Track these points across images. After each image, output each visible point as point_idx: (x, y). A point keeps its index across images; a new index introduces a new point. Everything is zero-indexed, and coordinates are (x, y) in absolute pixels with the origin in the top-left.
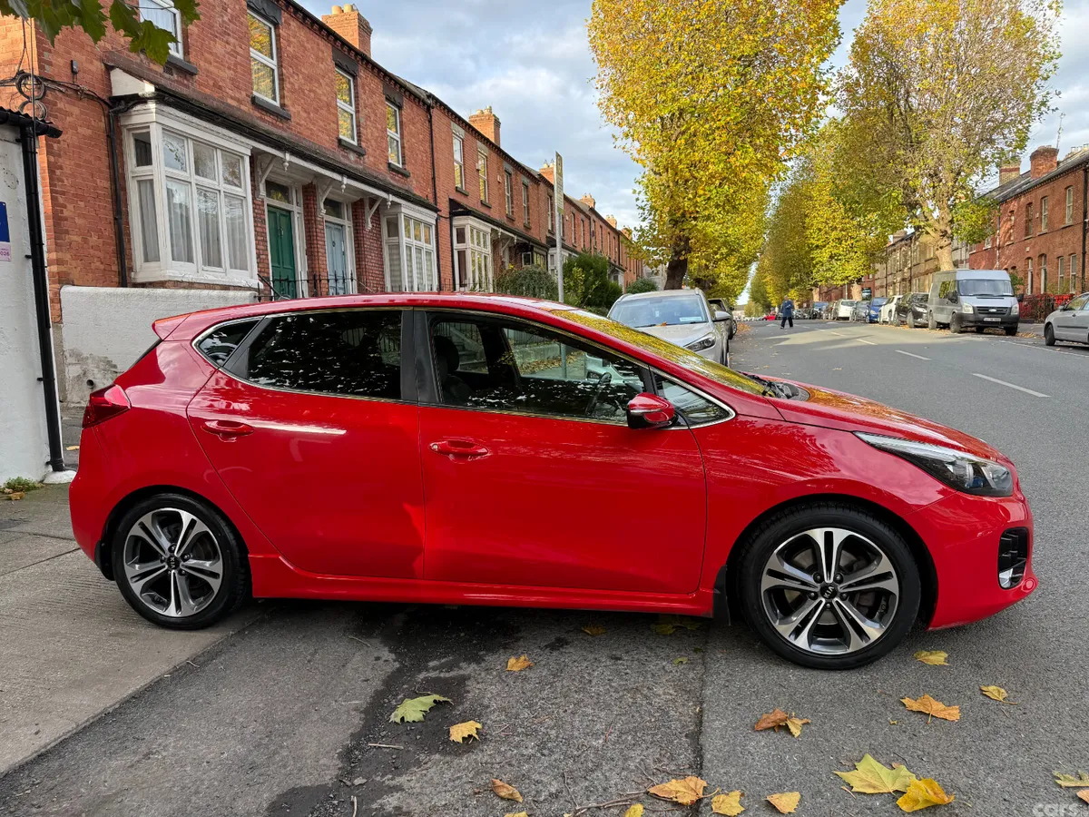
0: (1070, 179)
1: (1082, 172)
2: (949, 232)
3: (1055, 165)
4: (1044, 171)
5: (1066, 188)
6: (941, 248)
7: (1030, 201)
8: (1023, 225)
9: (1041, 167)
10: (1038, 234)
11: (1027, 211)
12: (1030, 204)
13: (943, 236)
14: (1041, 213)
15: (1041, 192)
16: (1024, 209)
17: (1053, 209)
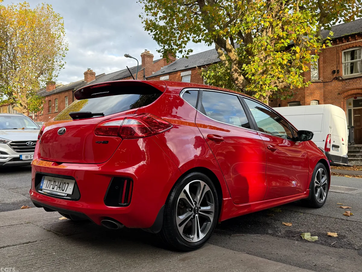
0: (67, 94)
1: (71, 92)
2: (27, 107)
3: (55, 88)
4: (51, 89)
5: (65, 97)
6: (24, 113)
7: (50, 100)
8: (47, 109)
9: (50, 88)
10: (54, 112)
11: (49, 103)
12: (50, 101)
13: (25, 108)
14: (55, 104)
15: (55, 97)
16: (47, 102)
17: (60, 104)
